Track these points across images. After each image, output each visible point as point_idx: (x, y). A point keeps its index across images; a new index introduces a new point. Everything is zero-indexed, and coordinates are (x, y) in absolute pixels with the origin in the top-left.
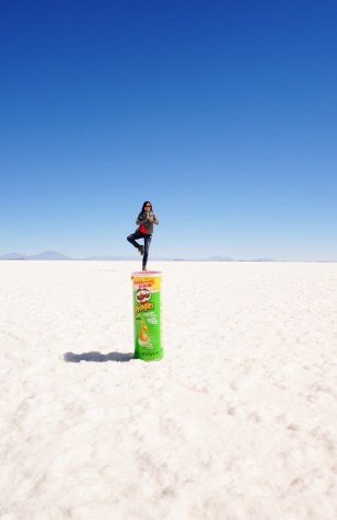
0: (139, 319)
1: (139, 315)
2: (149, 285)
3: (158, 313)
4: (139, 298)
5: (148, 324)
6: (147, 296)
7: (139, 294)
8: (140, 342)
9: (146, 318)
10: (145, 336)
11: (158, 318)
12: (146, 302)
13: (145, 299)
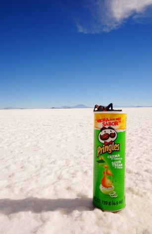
0: (102, 161)
1: (102, 157)
2: (116, 124)
3: (123, 156)
4: (102, 138)
5: (112, 168)
6: (113, 135)
7: (102, 133)
8: (101, 188)
9: (110, 161)
10: (108, 181)
11: (123, 162)
12: (111, 142)
13: (110, 139)
